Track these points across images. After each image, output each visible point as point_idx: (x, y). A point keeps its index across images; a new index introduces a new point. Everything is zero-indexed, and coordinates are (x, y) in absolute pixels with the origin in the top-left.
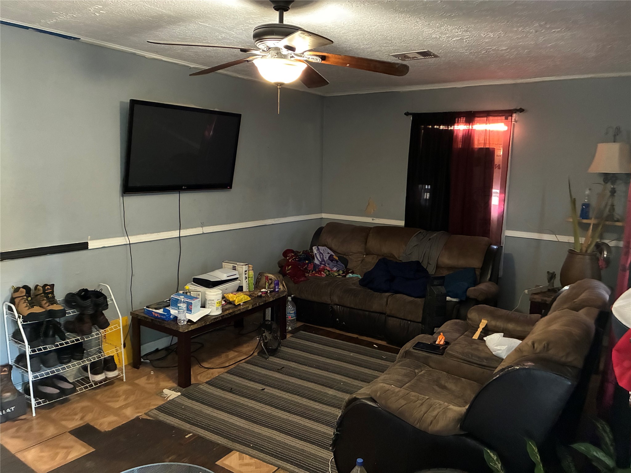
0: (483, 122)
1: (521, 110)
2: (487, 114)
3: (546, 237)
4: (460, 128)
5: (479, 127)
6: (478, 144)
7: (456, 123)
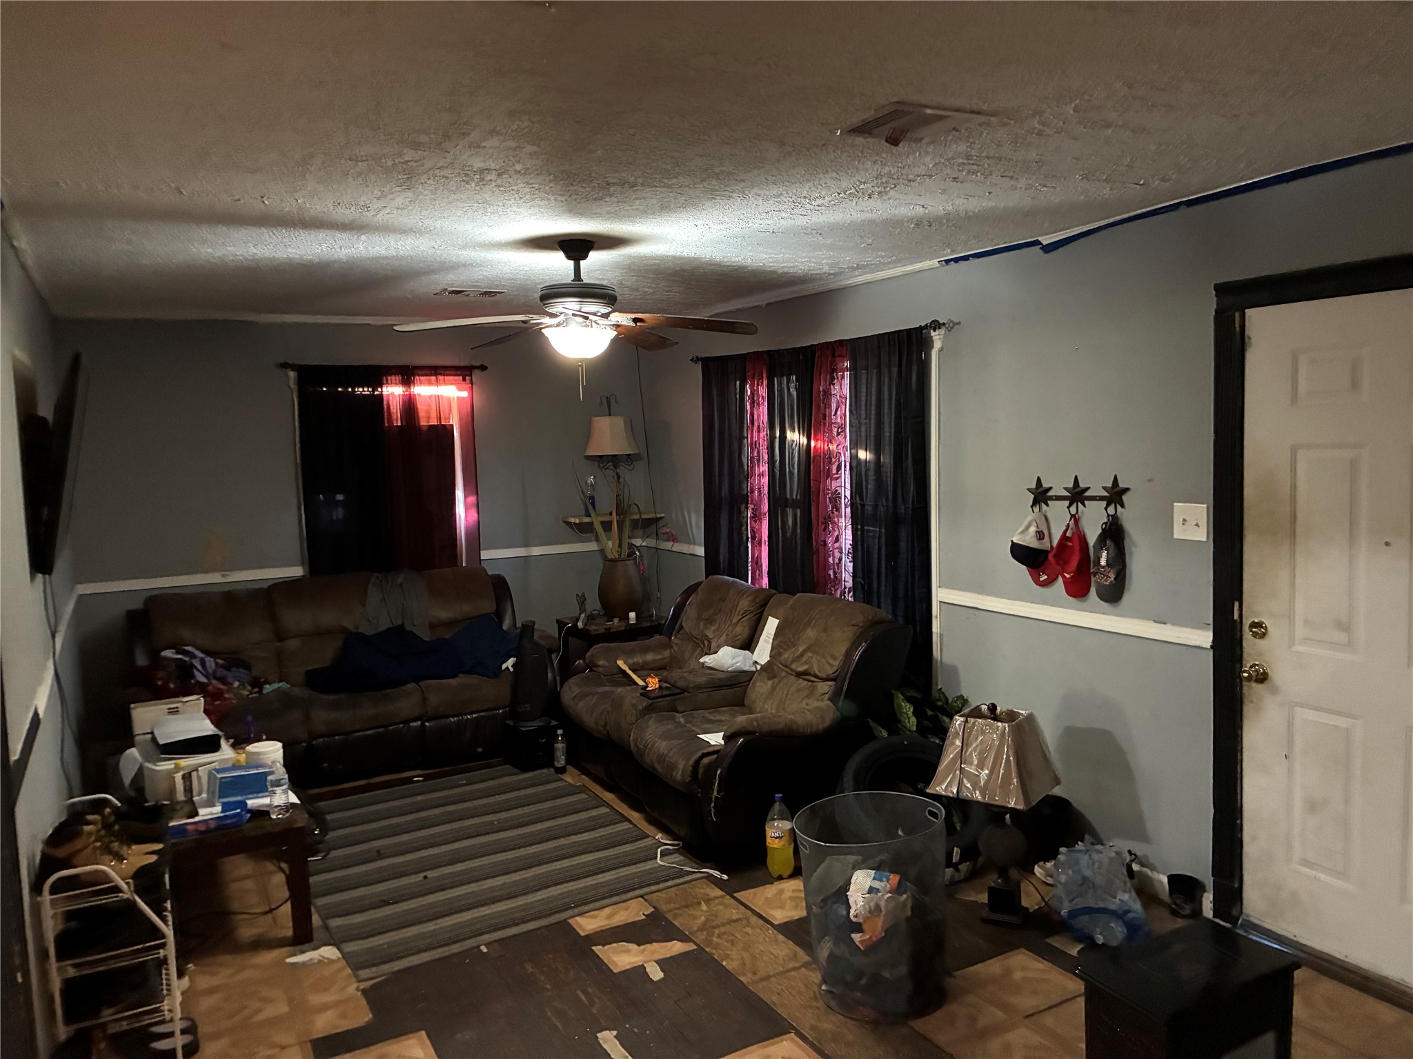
0: (430, 383)
1: (483, 368)
2: (436, 372)
3: (537, 551)
4: (393, 391)
5: (424, 390)
6: (426, 419)
7: (384, 384)
